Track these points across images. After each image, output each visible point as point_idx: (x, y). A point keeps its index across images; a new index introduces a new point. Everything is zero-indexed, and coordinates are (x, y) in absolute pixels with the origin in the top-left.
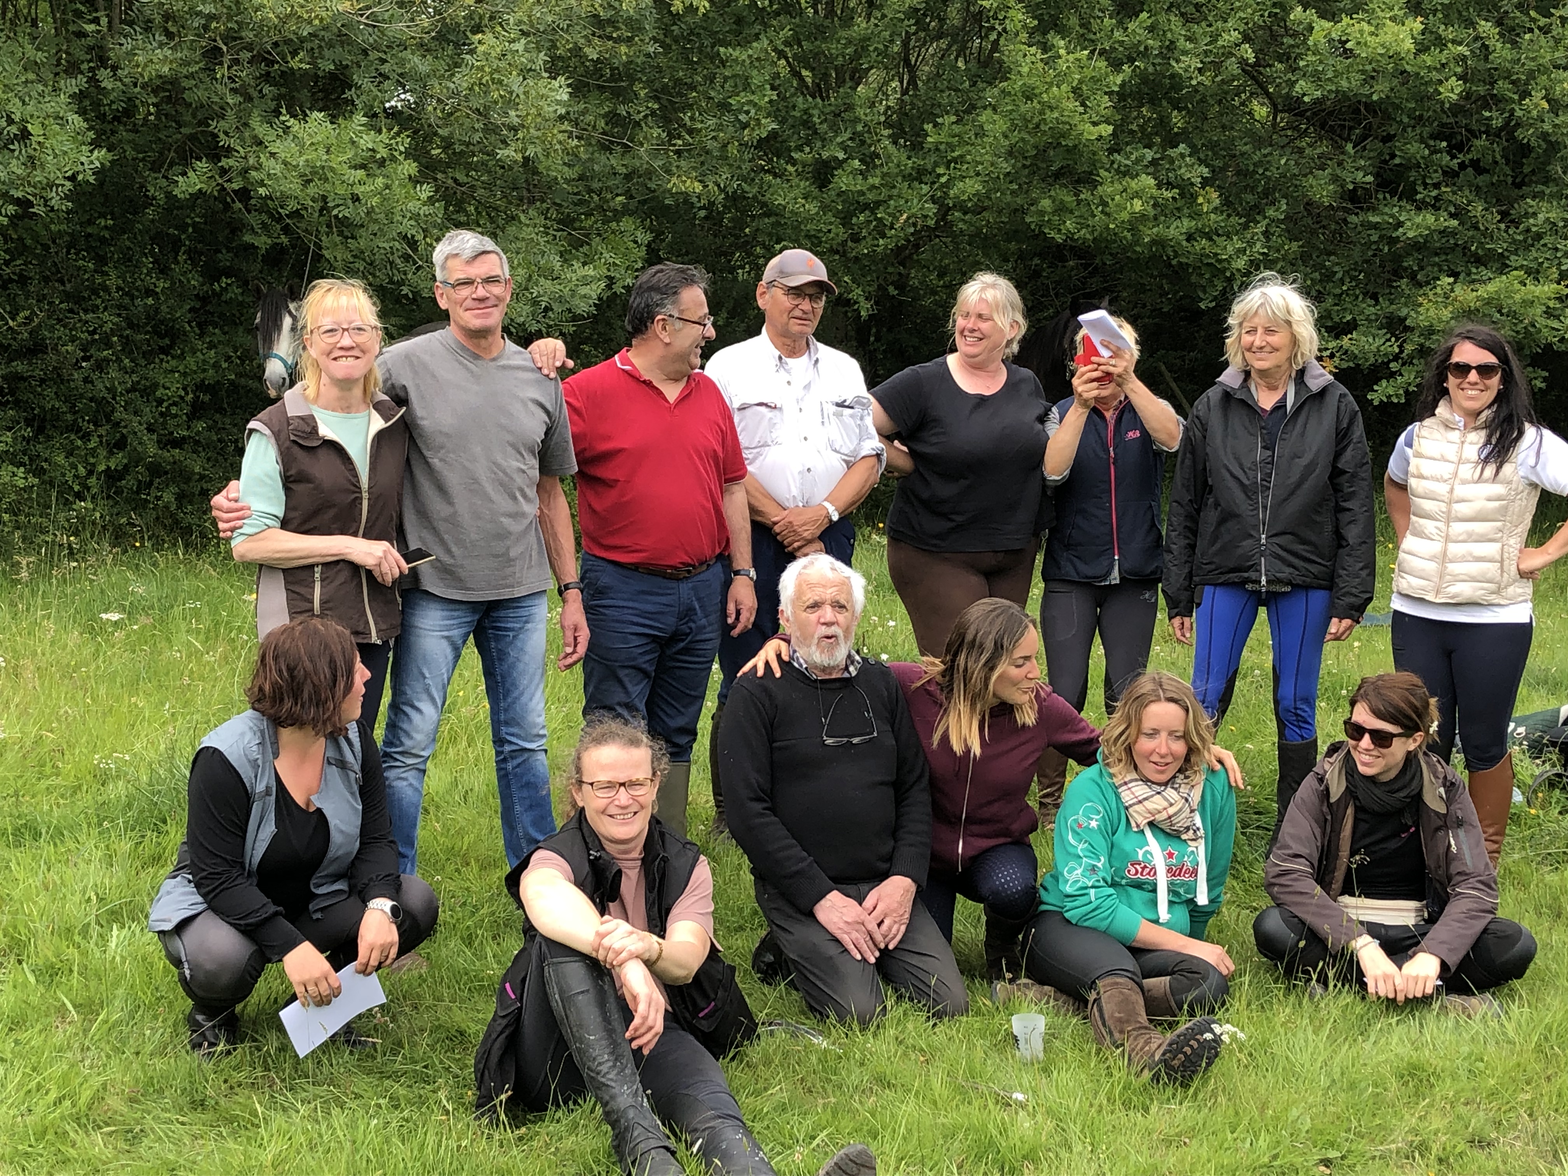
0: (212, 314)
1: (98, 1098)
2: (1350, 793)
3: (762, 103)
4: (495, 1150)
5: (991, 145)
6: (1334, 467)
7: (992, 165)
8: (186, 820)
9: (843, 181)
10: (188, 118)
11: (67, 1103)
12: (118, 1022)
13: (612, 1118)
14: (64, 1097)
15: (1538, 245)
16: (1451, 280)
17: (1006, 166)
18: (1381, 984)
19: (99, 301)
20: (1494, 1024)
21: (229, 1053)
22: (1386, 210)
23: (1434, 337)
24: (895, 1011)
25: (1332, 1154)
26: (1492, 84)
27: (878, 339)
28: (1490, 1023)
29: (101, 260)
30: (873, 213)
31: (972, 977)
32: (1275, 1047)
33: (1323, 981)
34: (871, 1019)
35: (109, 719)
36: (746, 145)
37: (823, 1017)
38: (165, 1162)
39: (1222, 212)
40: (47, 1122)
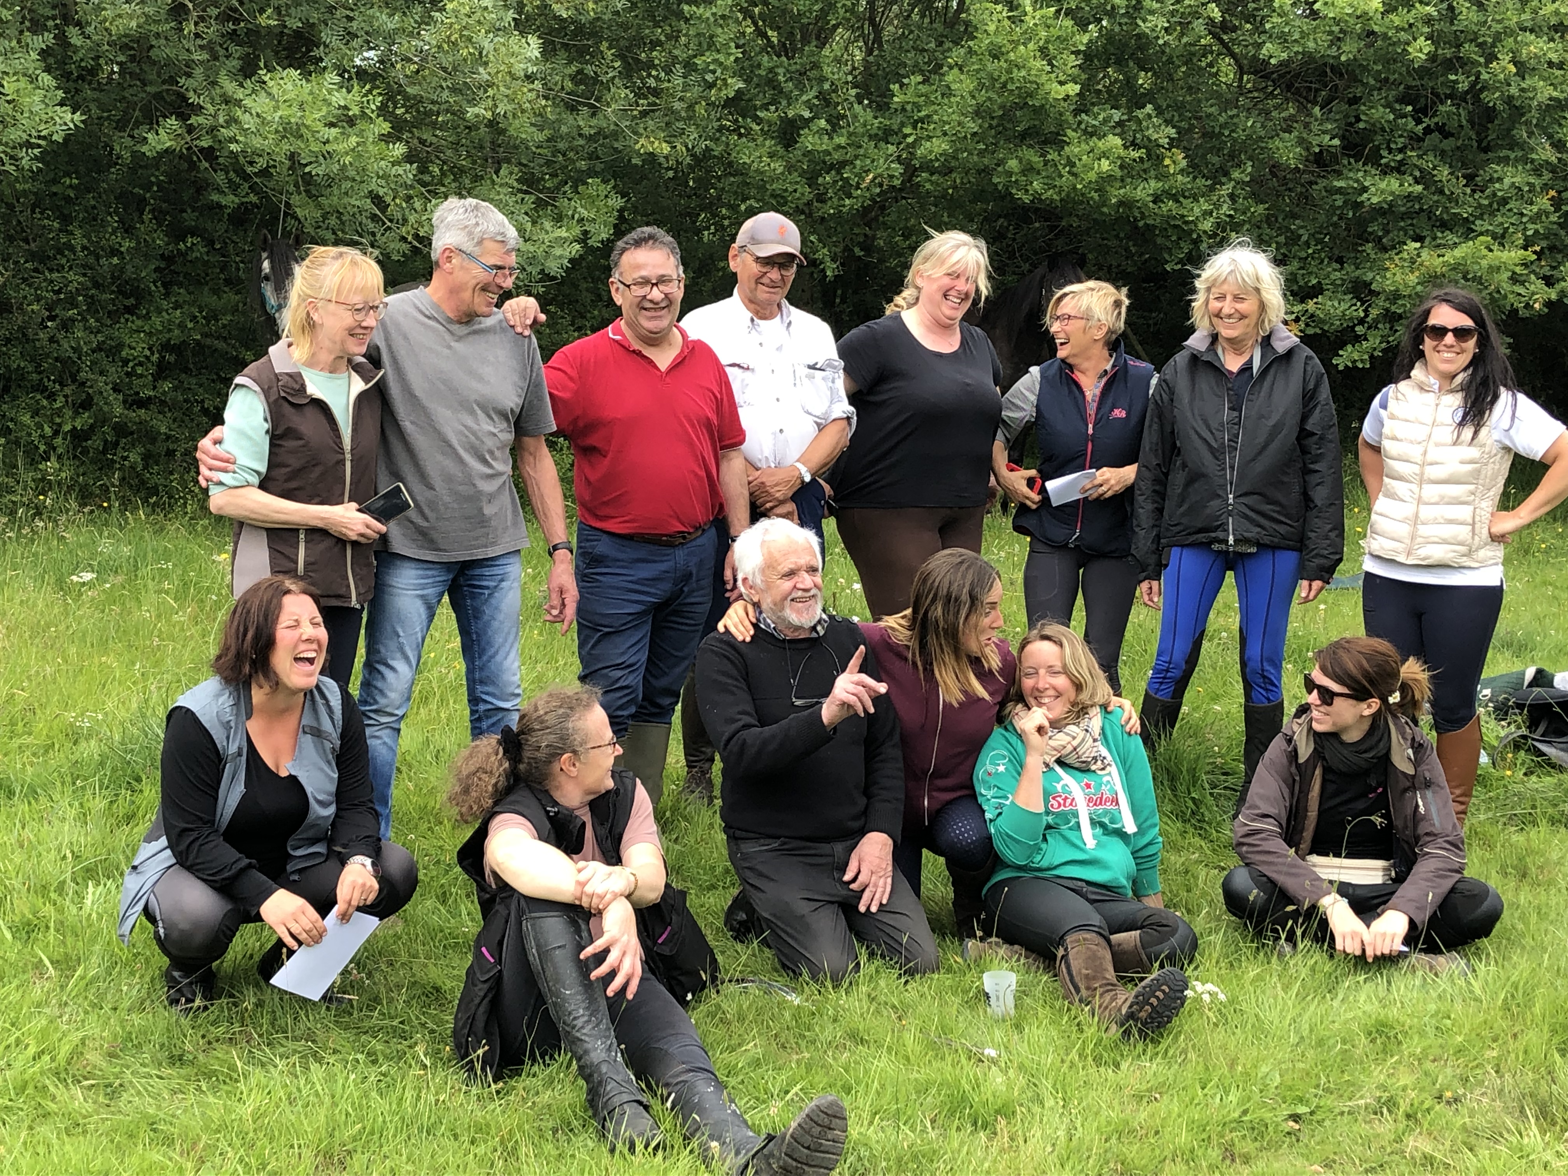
0: (178, 273)
1: (77, 1053)
2: (1318, 754)
3: (728, 63)
4: (473, 1105)
5: (958, 103)
6: (1302, 430)
7: (959, 124)
8: (159, 778)
9: (809, 140)
10: (153, 76)
11: (46, 1058)
12: (95, 979)
13: (587, 1073)
14: (43, 1052)
15: (1503, 210)
16: (1418, 245)
17: (972, 126)
18: (1348, 941)
19: (64, 261)
20: (1461, 982)
21: (206, 1008)
22: (1351, 175)
23: (1400, 302)
24: (867, 968)
25: (1302, 1110)
26: (1459, 46)
27: (843, 301)
28: (1457, 981)
29: (66, 220)
30: (839, 172)
31: (943, 936)
32: (1244, 1004)
33: (1291, 938)
34: (843, 976)
35: (81, 678)
36: (713, 103)
37: (796, 974)
38: (145, 1116)
39: (1188, 174)
40: (26, 1077)
